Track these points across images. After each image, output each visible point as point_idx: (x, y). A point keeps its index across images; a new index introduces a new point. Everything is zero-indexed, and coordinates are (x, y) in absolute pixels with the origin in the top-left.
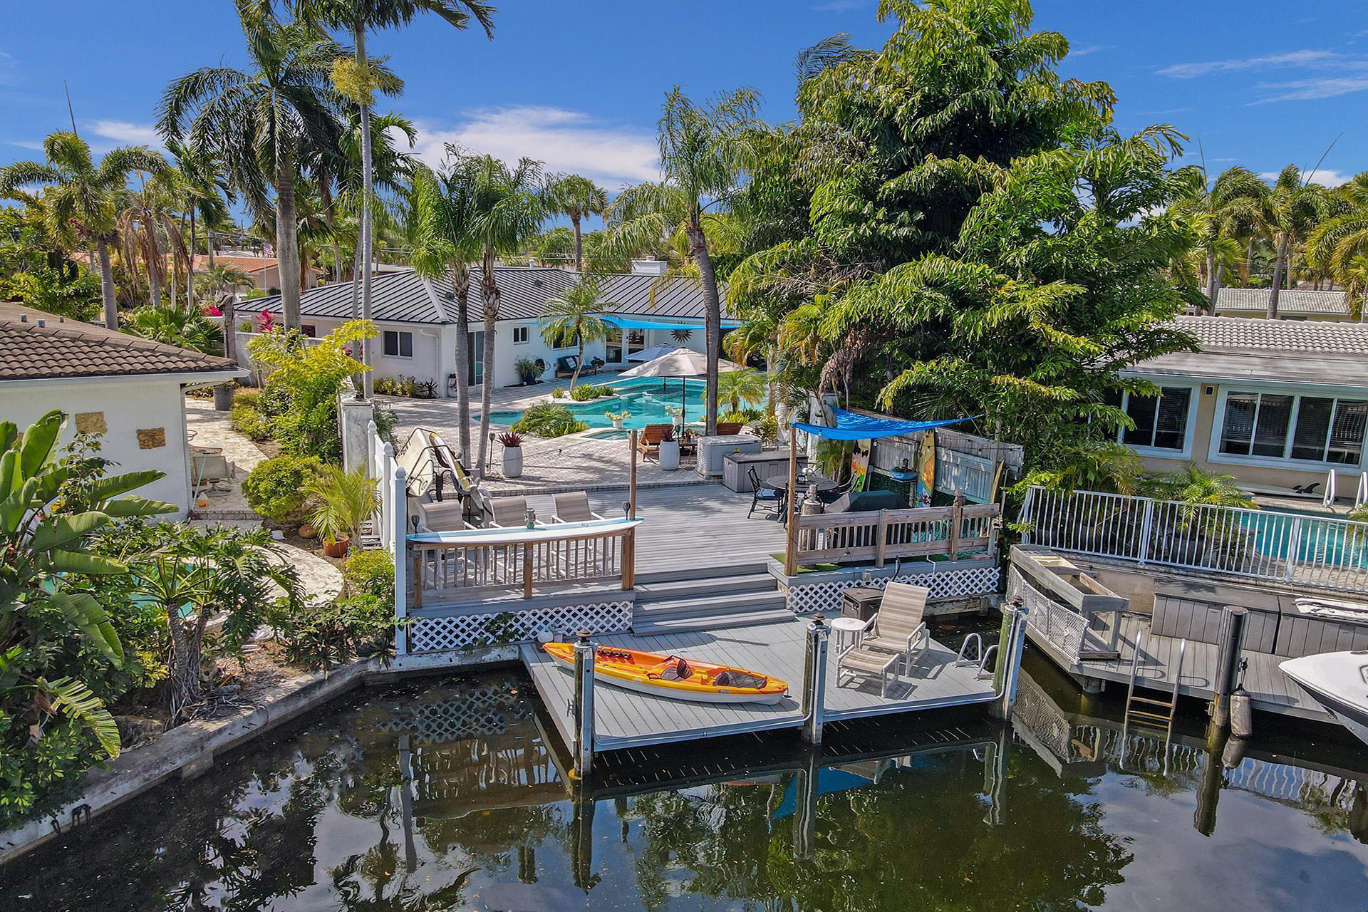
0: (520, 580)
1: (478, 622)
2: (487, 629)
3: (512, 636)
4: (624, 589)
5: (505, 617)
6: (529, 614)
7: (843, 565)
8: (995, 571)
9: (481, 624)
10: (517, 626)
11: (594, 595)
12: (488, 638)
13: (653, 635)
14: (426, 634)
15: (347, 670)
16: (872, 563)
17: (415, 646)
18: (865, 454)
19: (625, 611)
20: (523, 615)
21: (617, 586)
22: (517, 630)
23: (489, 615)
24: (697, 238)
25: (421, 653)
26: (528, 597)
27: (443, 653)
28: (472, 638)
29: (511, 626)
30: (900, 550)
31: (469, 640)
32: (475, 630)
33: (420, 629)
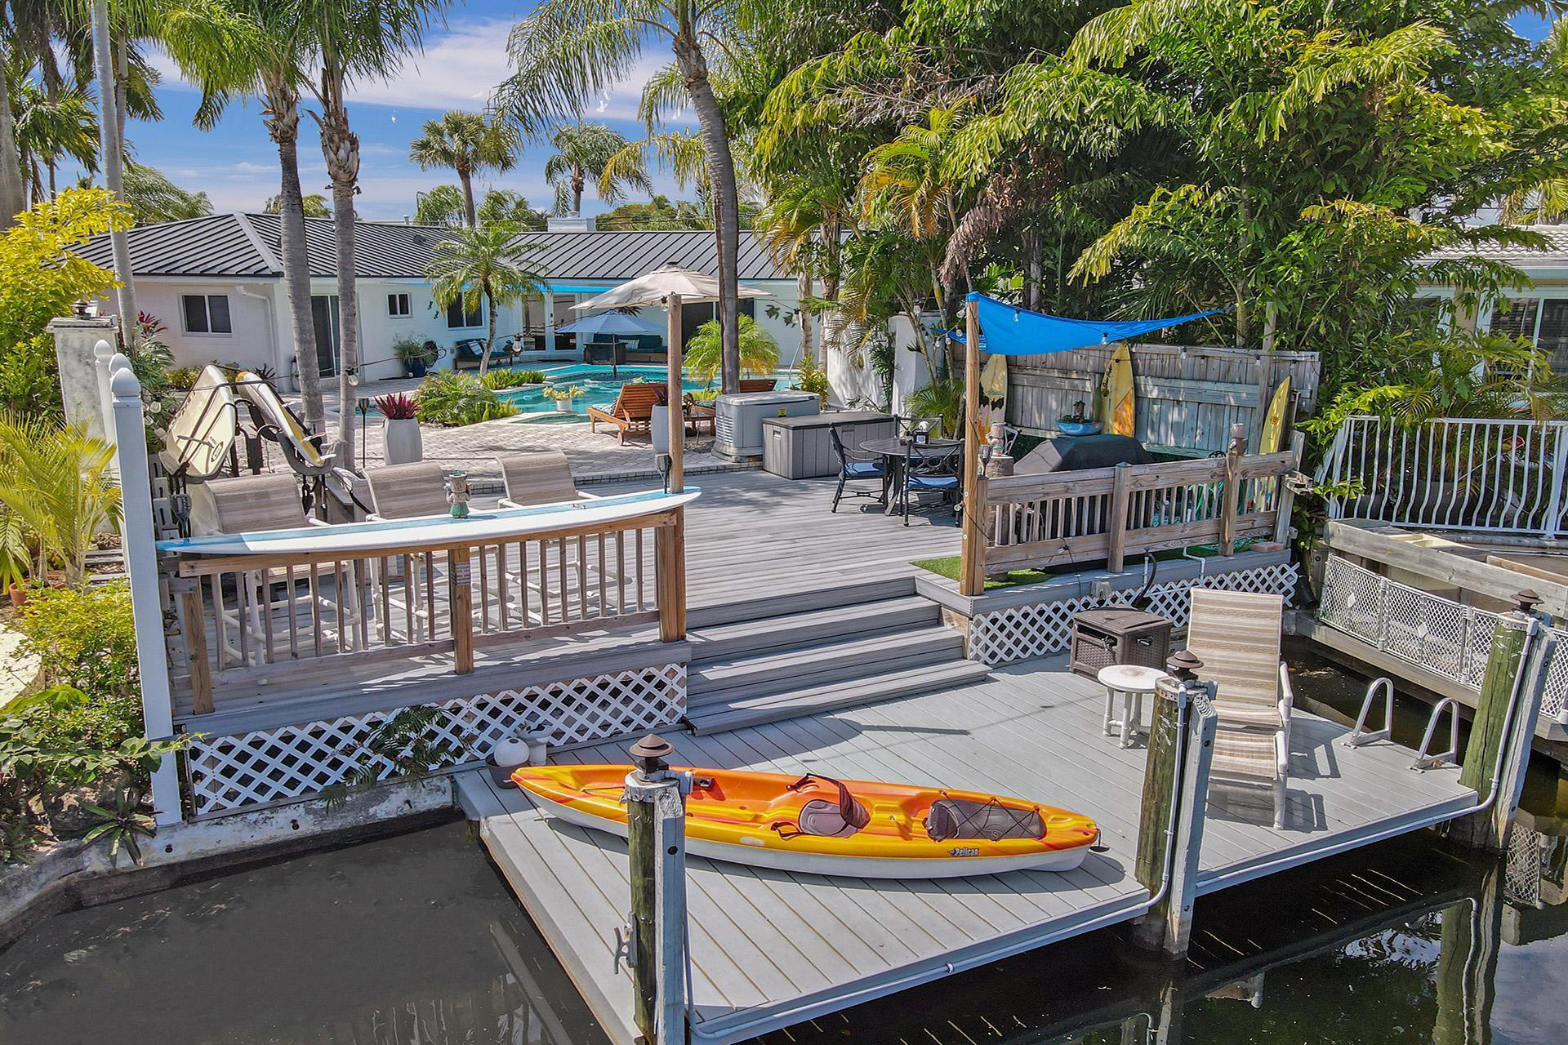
0: (444, 634)
1: (354, 732)
2: (377, 747)
3: (433, 756)
4: (666, 640)
5: (417, 715)
6: (468, 706)
7: (1053, 571)
8: (1291, 571)
9: (361, 736)
10: (444, 733)
11: (604, 654)
12: (380, 767)
13: (731, 730)
14: (228, 772)
15: (24, 880)
16: (1101, 565)
17: (202, 801)
18: (997, 404)
19: (671, 684)
20: (456, 710)
21: (653, 634)
22: (445, 743)
23: (379, 716)
24: (693, 62)
25: (220, 816)
26: (465, 669)
27: (273, 809)
28: (343, 769)
29: (432, 735)
30: (1145, 538)
31: (336, 776)
32: (349, 751)
33: (213, 762)
